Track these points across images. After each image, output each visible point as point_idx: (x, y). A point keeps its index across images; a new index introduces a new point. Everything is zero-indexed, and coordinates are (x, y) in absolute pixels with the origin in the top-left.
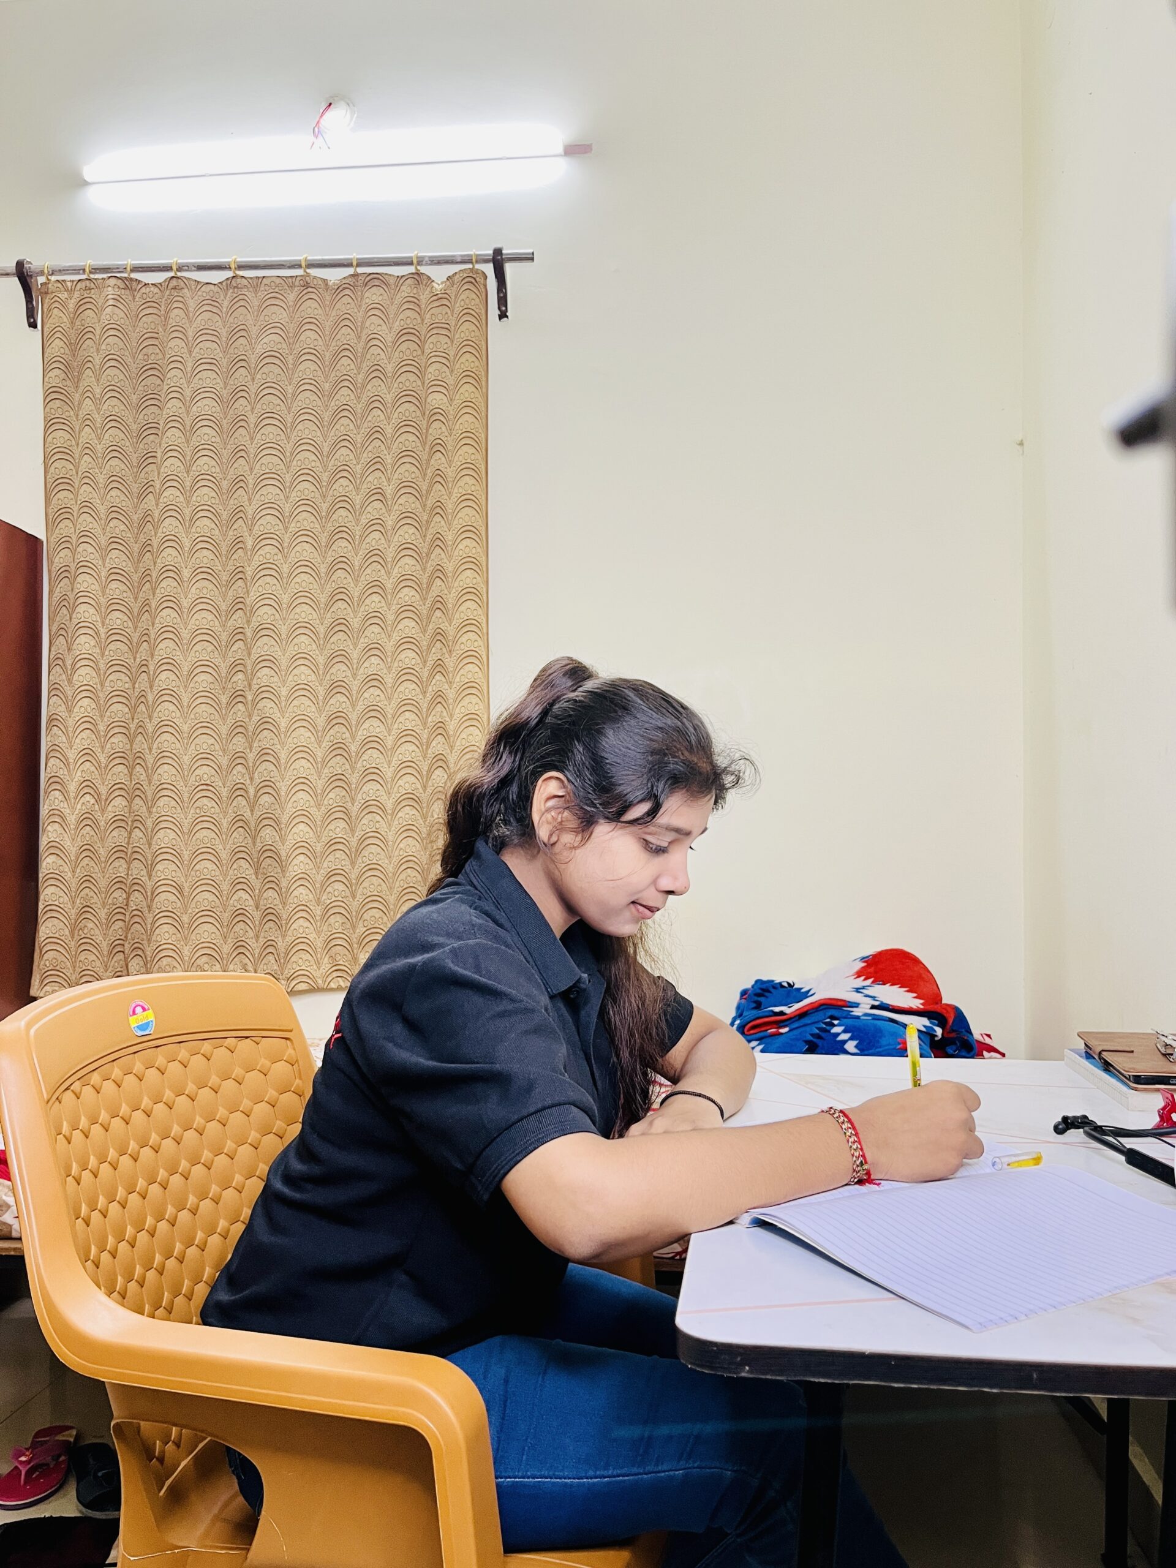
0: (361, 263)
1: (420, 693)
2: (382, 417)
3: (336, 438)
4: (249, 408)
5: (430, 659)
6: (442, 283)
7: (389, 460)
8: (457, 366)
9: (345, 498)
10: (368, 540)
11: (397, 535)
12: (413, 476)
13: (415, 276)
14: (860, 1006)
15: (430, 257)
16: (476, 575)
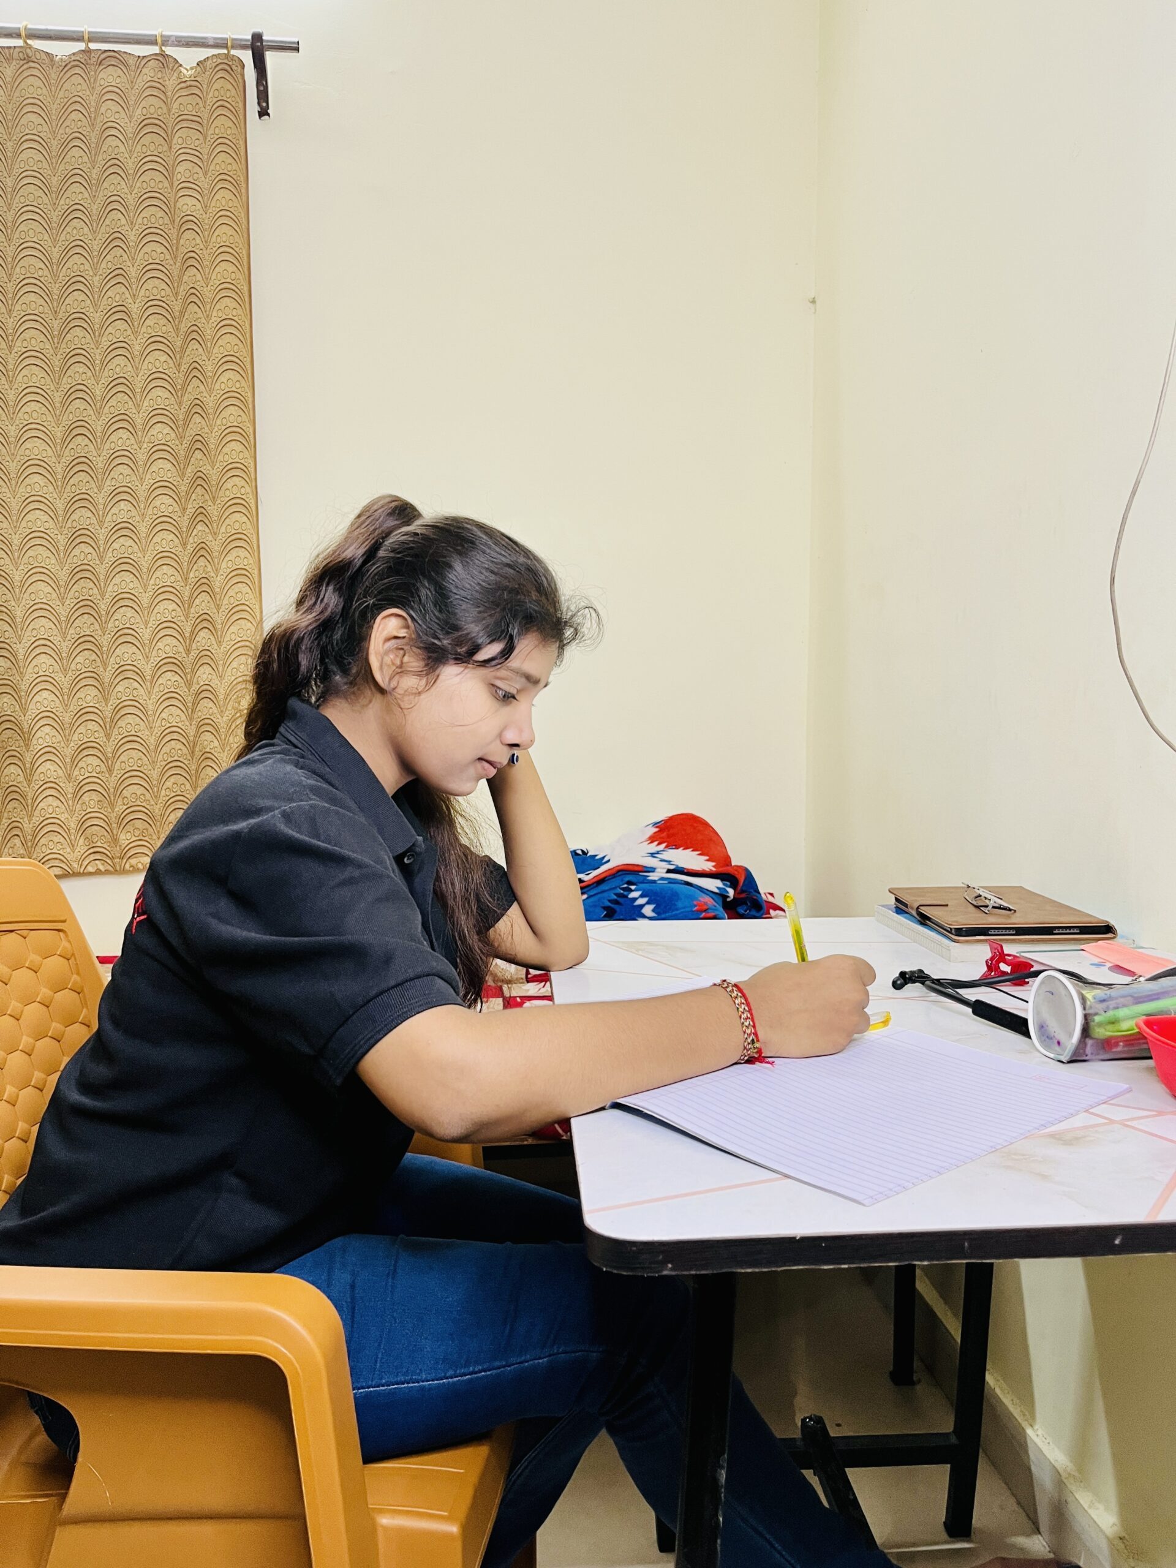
0: (95, 37)
1: (179, 545)
2: (123, 221)
3: (67, 243)
5: (190, 506)
6: (192, 68)
7: (133, 272)
8: (213, 168)
9: (81, 316)
10: (111, 366)
11: (146, 362)
12: (163, 293)
13: (160, 58)
14: (657, 870)
15: (177, 37)
16: (241, 413)
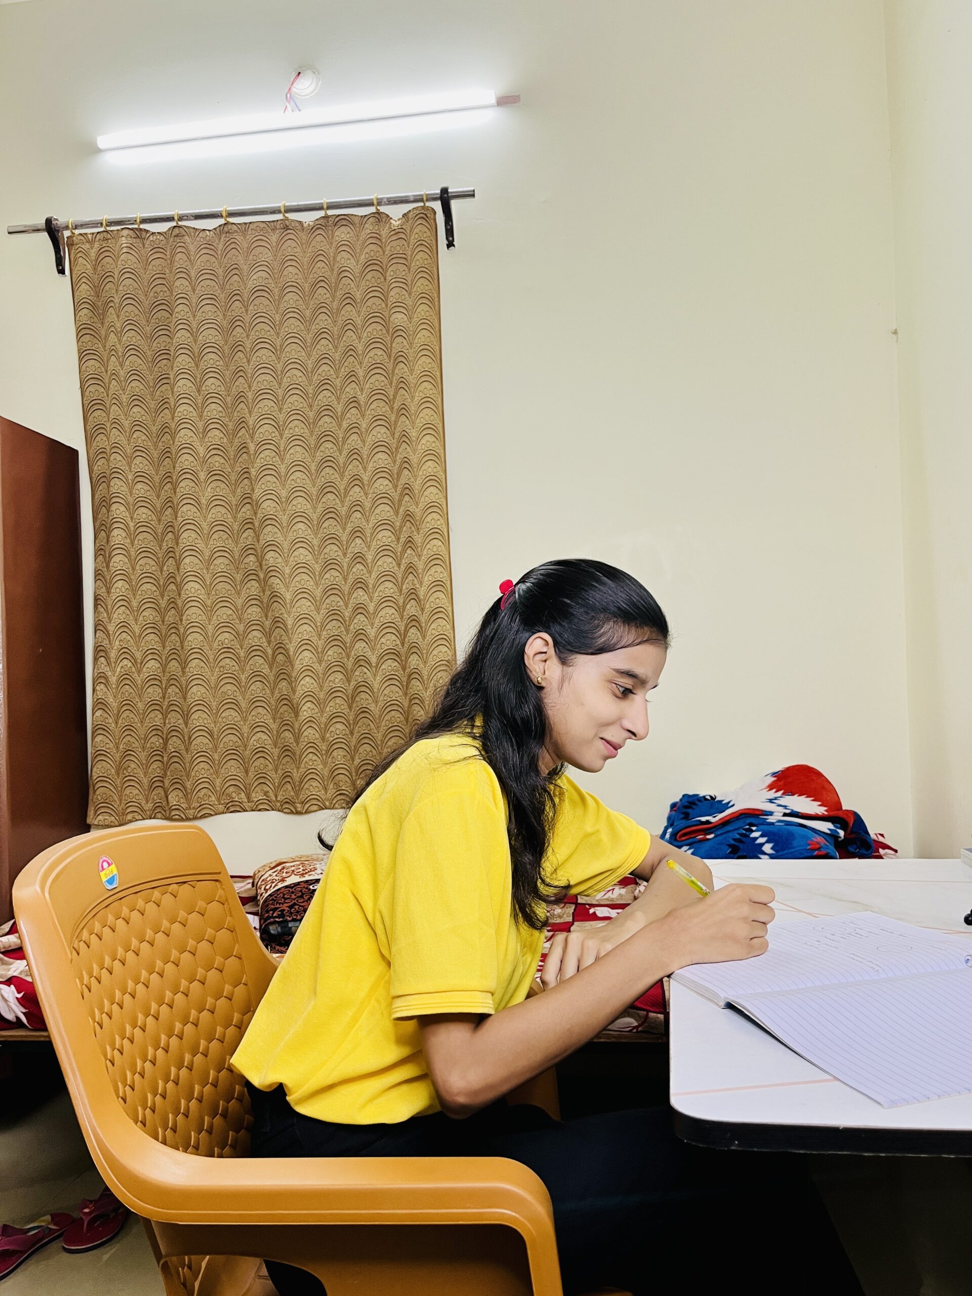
0: (331, 206)
1: (396, 566)
2: (354, 337)
3: (318, 356)
4: (245, 335)
5: (402, 536)
6: (399, 220)
7: (361, 372)
8: (415, 289)
10: (348, 441)
11: (371, 436)
12: (382, 384)
13: (377, 216)
14: (775, 814)
15: (388, 198)
16: (437, 465)
